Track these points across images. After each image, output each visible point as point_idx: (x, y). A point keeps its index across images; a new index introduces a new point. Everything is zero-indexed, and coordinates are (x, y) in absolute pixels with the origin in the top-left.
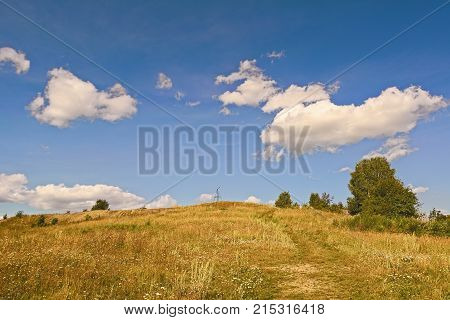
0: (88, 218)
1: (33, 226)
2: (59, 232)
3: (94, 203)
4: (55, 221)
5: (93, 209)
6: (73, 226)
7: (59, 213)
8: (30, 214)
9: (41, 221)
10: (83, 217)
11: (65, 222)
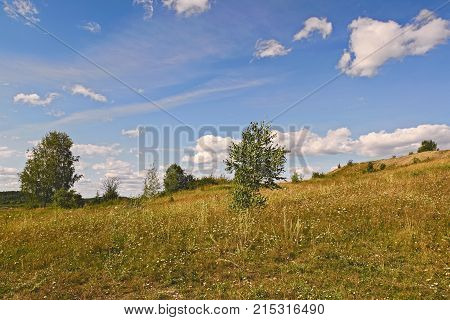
0: (416, 161)
1: (364, 172)
2: (389, 176)
3: (419, 145)
4: (383, 167)
5: (419, 152)
6: (401, 169)
7: (385, 158)
8: (359, 162)
9: (370, 167)
10: (410, 160)
11: (392, 167)
